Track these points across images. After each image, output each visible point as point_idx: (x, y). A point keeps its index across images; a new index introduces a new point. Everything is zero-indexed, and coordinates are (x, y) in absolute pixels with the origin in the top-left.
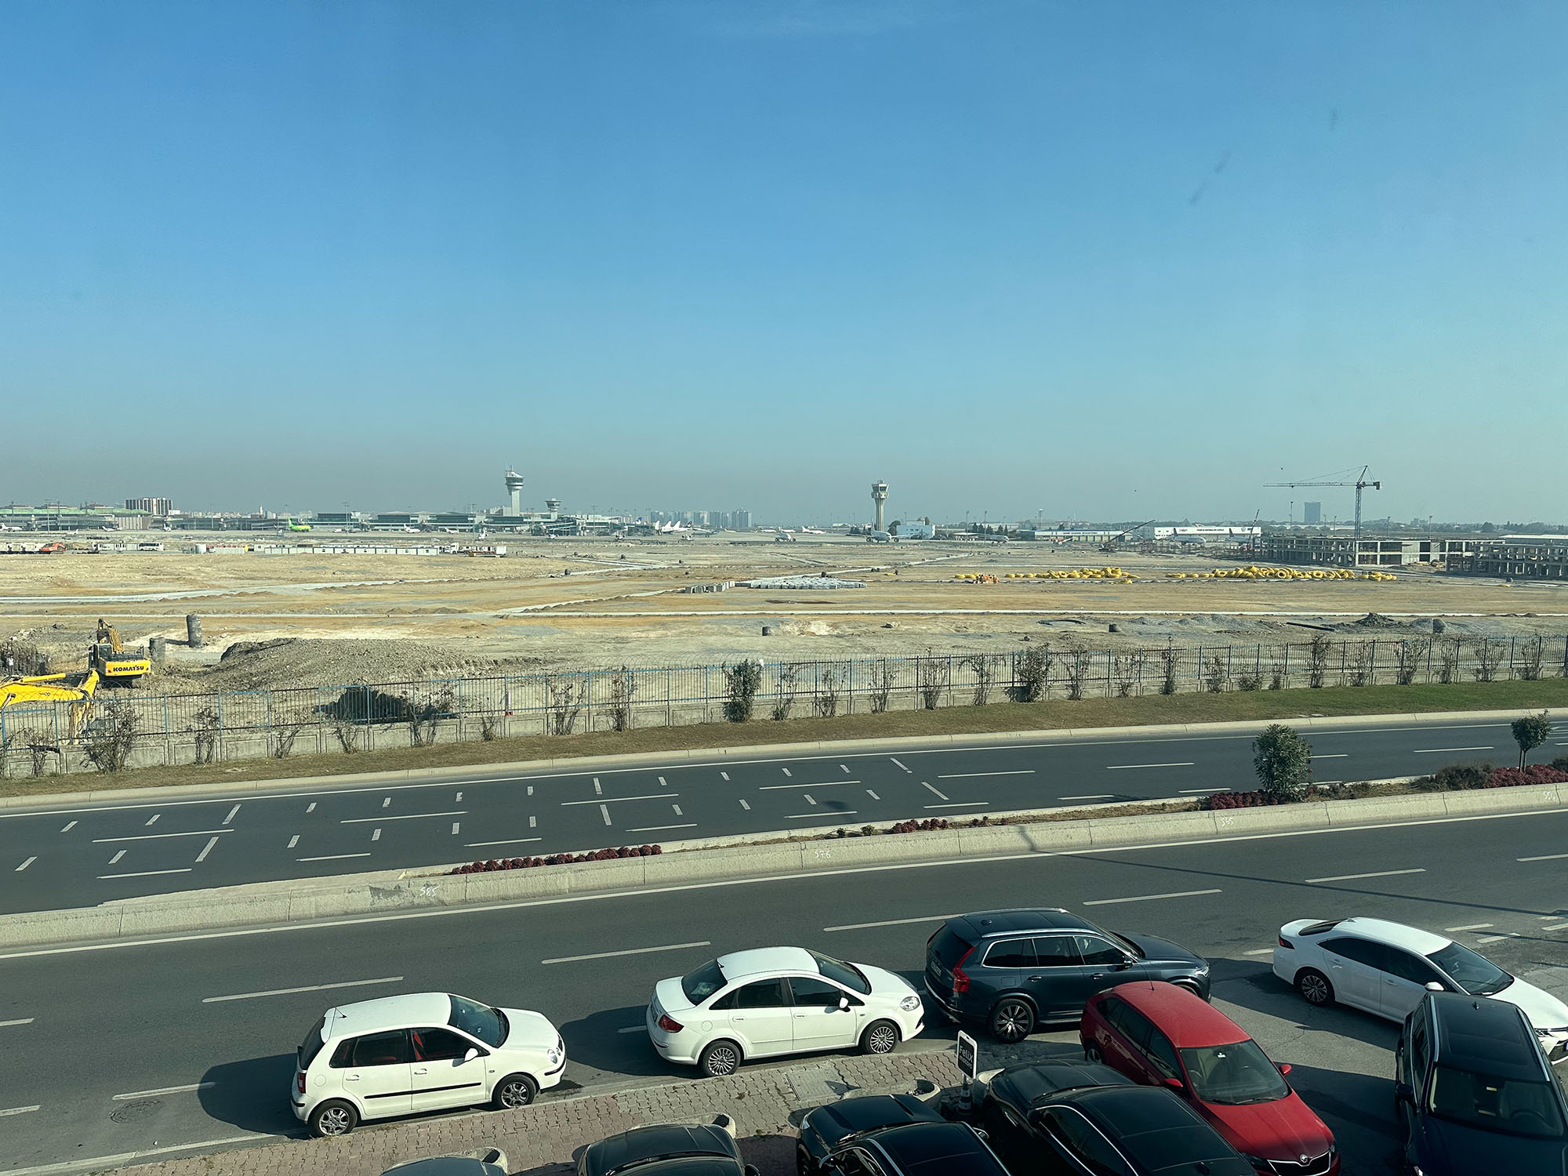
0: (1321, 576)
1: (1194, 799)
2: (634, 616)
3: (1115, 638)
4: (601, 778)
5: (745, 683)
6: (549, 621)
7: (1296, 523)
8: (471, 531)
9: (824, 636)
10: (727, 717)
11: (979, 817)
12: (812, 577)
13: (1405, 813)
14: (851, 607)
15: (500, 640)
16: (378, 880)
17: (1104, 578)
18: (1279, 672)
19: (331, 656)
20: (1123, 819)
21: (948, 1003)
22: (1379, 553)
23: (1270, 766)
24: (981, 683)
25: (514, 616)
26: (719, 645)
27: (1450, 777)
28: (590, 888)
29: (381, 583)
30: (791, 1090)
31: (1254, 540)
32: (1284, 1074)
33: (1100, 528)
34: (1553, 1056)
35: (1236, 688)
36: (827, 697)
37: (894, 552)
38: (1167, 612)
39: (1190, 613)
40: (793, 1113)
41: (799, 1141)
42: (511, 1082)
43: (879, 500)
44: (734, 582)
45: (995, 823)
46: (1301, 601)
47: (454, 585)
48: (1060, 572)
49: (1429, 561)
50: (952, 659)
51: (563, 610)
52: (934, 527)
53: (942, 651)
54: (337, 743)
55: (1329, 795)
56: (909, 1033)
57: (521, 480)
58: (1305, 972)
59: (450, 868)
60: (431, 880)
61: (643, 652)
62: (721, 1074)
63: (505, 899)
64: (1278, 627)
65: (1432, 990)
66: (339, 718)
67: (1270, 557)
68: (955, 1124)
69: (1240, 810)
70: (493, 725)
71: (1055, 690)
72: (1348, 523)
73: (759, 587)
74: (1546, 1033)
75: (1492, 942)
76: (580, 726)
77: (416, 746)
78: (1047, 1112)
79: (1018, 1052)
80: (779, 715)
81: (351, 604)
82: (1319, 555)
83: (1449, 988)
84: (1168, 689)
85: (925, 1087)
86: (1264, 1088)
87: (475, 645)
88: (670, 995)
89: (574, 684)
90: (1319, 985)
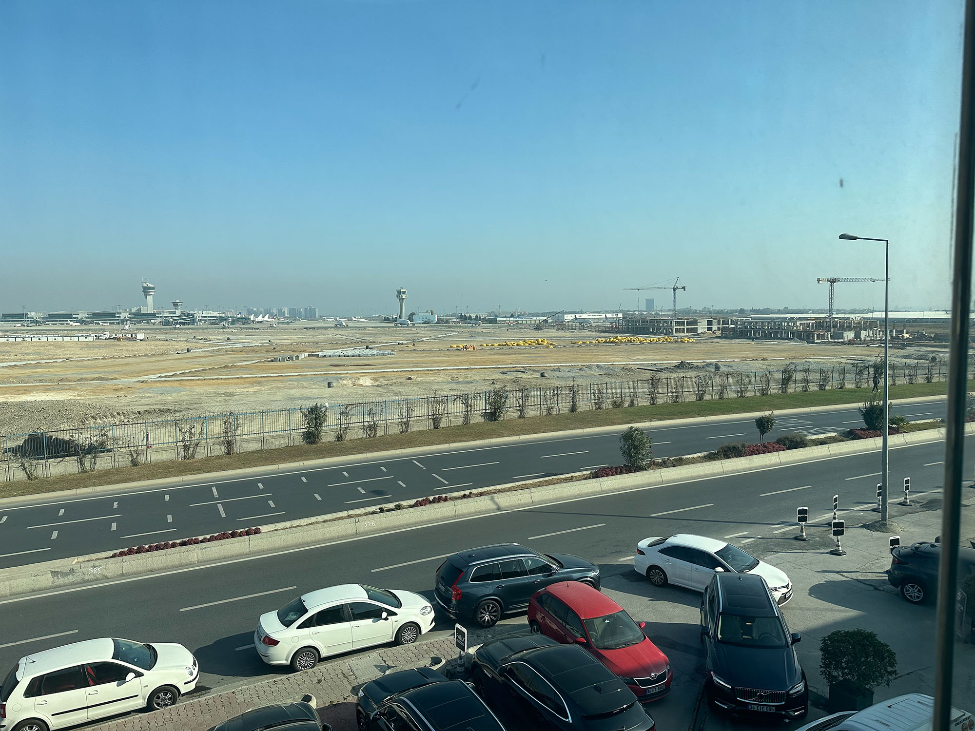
0: (655, 341)
1: (589, 472)
2: (238, 378)
3: (544, 380)
4: (217, 486)
5: (316, 418)
6: (177, 383)
7: (641, 311)
8: (118, 323)
9: (368, 386)
10: (304, 442)
11: (467, 492)
12: (360, 349)
13: (702, 473)
14: (386, 367)
15: (142, 398)
16: (57, 566)
17: (537, 345)
18: (634, 396)
19: (16, 413)
20: (550, 487)
21: (449, 607)
22: (686, 327)
23: (630, 451)
24: (467, 411)
25: (152, 381)
26: (298, 395)
27: (725, 451)
28: (212, 559)
29: (52, 361)
30: (352, 673)
31: (619, 321)
32: (641, 628)
33: (534, 315)
34: (779, 603)
35: (610, 407)
36: (371, 425)
37: (412, 332)
38: (573, 364)
39: (585, 364)
40: (353, 688)
41: (358, 705)
42: (160, 692)
43: (401, 300)
44: (307, 354)
45: (476, 495)
46: (645, 355)
47: (107, 361)
48: (512, 342)
49: (712, 331)
50: (449, 397)
51: (186, 375)
52: (436, 316)
53: (442, 392)
54: (22, 474)
55: (662, 465)
56: (425, 629)
57: (153, 288)
58: (652, 568)
59: (111, 553)
60: (97, 563)
61: (245, 402)
62: (305, 669)
63: (152, 571)
64: (633, 371)
65: (718, 572)
66: (23, 456)
67: (627, 331)
68: (455, 681)
69: (614, 477)
70: (138, 455)
71: (510, 413)
72: (669, 310)
73: (325, 356)
74: (776, 590)
75: (748, 542)
76: (201, 453)
77: (82, 472)
78: (509, 667)
79: (492, 632)
80: (339, 438)
81: (30, 377)
82: (654, 329)
83: (727, 570)
84: (573, 409)
85: (436, 661)
86: (631, 637)
87: (124, 401)
88: (270, 623)
89: (195, 425)
90: (659, 574)
